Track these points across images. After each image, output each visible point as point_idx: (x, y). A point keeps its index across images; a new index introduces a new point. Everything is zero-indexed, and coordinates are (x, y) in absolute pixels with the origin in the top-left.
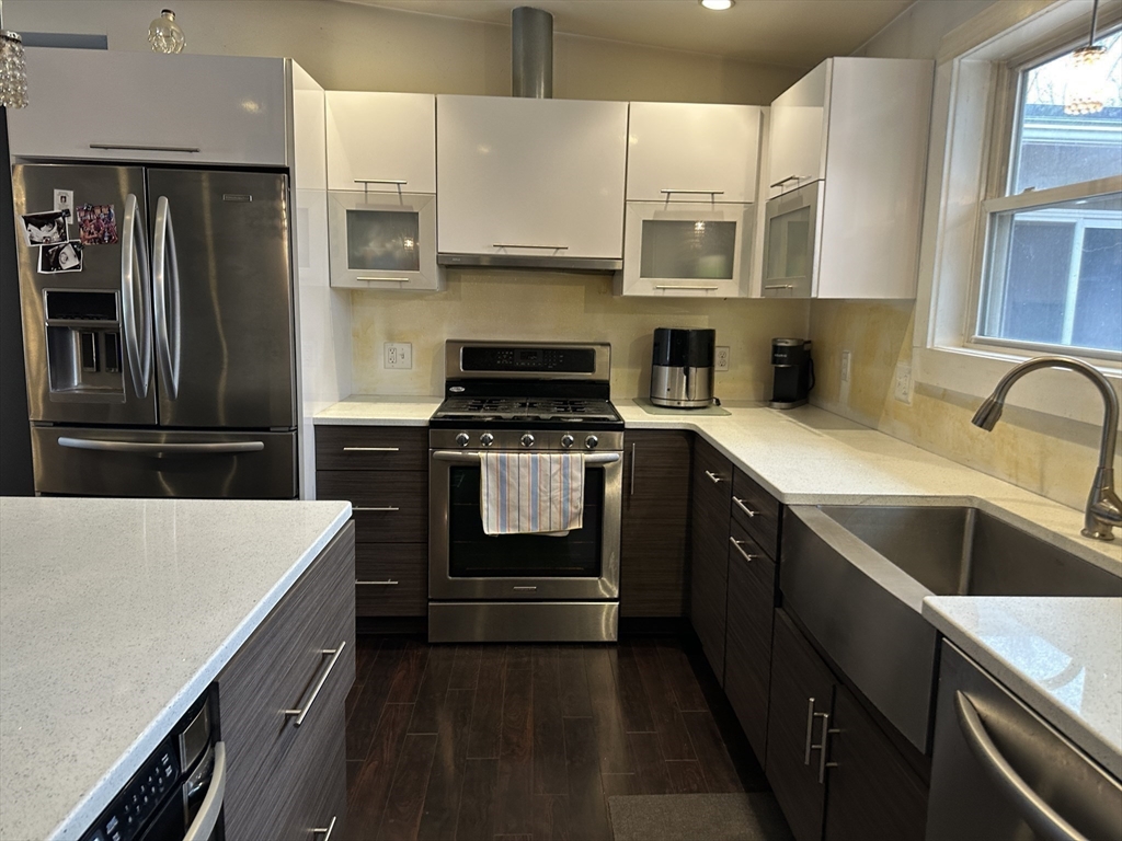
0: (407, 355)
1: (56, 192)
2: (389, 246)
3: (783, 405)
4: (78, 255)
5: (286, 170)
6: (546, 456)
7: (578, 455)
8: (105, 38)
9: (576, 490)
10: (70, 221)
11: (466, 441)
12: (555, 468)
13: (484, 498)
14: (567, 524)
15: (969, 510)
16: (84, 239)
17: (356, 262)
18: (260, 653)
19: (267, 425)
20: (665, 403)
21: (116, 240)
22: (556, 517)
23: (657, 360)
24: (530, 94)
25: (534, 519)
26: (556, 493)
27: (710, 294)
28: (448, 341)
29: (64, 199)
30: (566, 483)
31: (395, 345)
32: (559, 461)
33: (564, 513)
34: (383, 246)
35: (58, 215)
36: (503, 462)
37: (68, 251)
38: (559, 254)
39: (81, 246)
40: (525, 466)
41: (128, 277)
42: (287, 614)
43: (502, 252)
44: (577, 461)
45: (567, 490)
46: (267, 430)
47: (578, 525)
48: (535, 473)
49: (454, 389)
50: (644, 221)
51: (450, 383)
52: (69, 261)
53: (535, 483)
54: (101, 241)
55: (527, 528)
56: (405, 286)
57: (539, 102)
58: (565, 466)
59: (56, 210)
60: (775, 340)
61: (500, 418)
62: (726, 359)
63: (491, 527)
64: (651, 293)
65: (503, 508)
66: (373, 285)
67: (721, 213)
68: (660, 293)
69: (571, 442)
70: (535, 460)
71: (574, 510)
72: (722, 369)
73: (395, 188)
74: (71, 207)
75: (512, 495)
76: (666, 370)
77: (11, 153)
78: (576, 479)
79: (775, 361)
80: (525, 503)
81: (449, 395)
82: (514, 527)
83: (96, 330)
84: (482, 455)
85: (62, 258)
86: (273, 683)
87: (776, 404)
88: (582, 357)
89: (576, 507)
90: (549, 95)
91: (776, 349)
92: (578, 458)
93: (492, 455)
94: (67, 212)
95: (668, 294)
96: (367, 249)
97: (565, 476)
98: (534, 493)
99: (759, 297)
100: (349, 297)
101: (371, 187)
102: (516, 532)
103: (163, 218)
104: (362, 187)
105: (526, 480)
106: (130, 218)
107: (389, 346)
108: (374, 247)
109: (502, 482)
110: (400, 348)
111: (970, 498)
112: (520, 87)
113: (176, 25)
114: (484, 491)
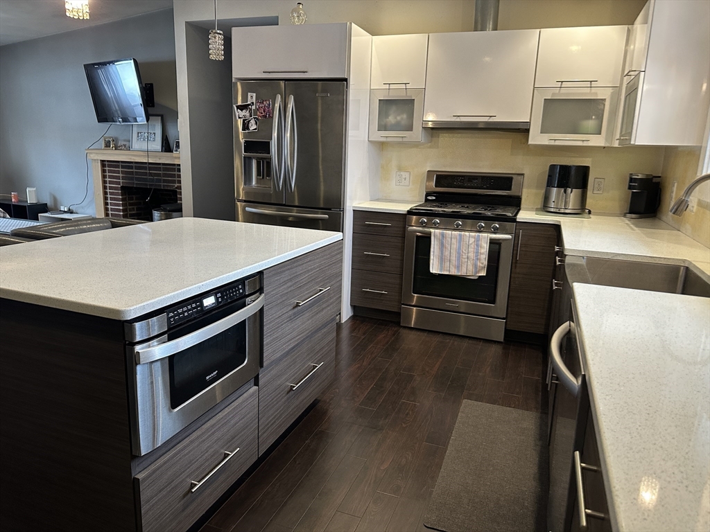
0: (408, 179)
1: (249, 94)
2: (399, 118)
3: (633, 216)
4: (256, 123)
5: (346, 80)
6: (467, 234)
7: (486, 235)
8: (277, 18)
9: (483, 254)
10: (254, 107)
11: (425, 223)
12: (472, 240)
13: (432, 253)
14: (476, 272)
15: (682, 268)
16: (259, 116)
17: (382, 127)
18: (284, 271)
19: (330, 207)
20: (552, 210)
21: (271, 117)
22: (470, 267)
23: (550, 184)
24: (483, 29)
25: (458, 267)
26: (472, 255)
27: (585, 144)
28: (428, 171)
29: (252, 98)
30: (477, 249)
31: (402, 173)
32: (474, 237)
33: (475, 266)
34: (396, 118)
35: (249, 105)
36: (443, 235)
37: (253, 122)
38: (492, 120)
39: (257, 119)
40: (454, 238)
41: (275, 135)
42: (300, 263)
43: (458, 119)
44: (485, 238)
45: (477, 253)
46: (330, 209)
47: (483, 273)
48: (460, 242)
49: (429, 198)
50: (545, 99)
51: (428, 194)
52: (253, 126)
53: (459, 248)
54: (265, 117)
55: (454, 272)
56: (405, 140)
57: (489, 33)
58: (477, 240)
59: (249, 103)
60: (631, 174)
61: (445, 211)
62: (602, 186)
63: (434, 269)
64: (546, 142)
65: (442, 259)
66: (389, 140)
67: (596, 94)
68: (552, 143)
69: (482, 227)
70: (460, 235)
71: (481, 265)
72: (598, 192)
73: (403, 86)
74: (254, 101)
75: (447, 253)
76: (555, 190)
77: (233, 76)
78: (484, 248)
79: (630, 188)
80: (454, 258)
81: (427, 200)
82: (447, 271)
83: (263, 159)
84: (432, 230)
85: (250, 125)
86: (291, 286)
87: (629, 215)
88: (504, 181)
89: (482, 263)
90: (495, 29)
91: (632, 180)
92: (486, 237)
93: (437, 231)
94: (253, 103)
95: (557, 143)
96: (388, 120)
97: (477, 245)
98: (459, 253)
99: (617, 146)
100: (380, 146)
101: (392, 86)
102: (447, 273)
103: (291, 105)
104: (387, 86)
105: (455, 246)
106: (277, 106)
107: (398, 173)
108: (391, 119)
109: (442, 246)
110: (405, 175)
111: (684, 261)
112: (479, 26)
113: (303, 10)
114: (432, 250)
